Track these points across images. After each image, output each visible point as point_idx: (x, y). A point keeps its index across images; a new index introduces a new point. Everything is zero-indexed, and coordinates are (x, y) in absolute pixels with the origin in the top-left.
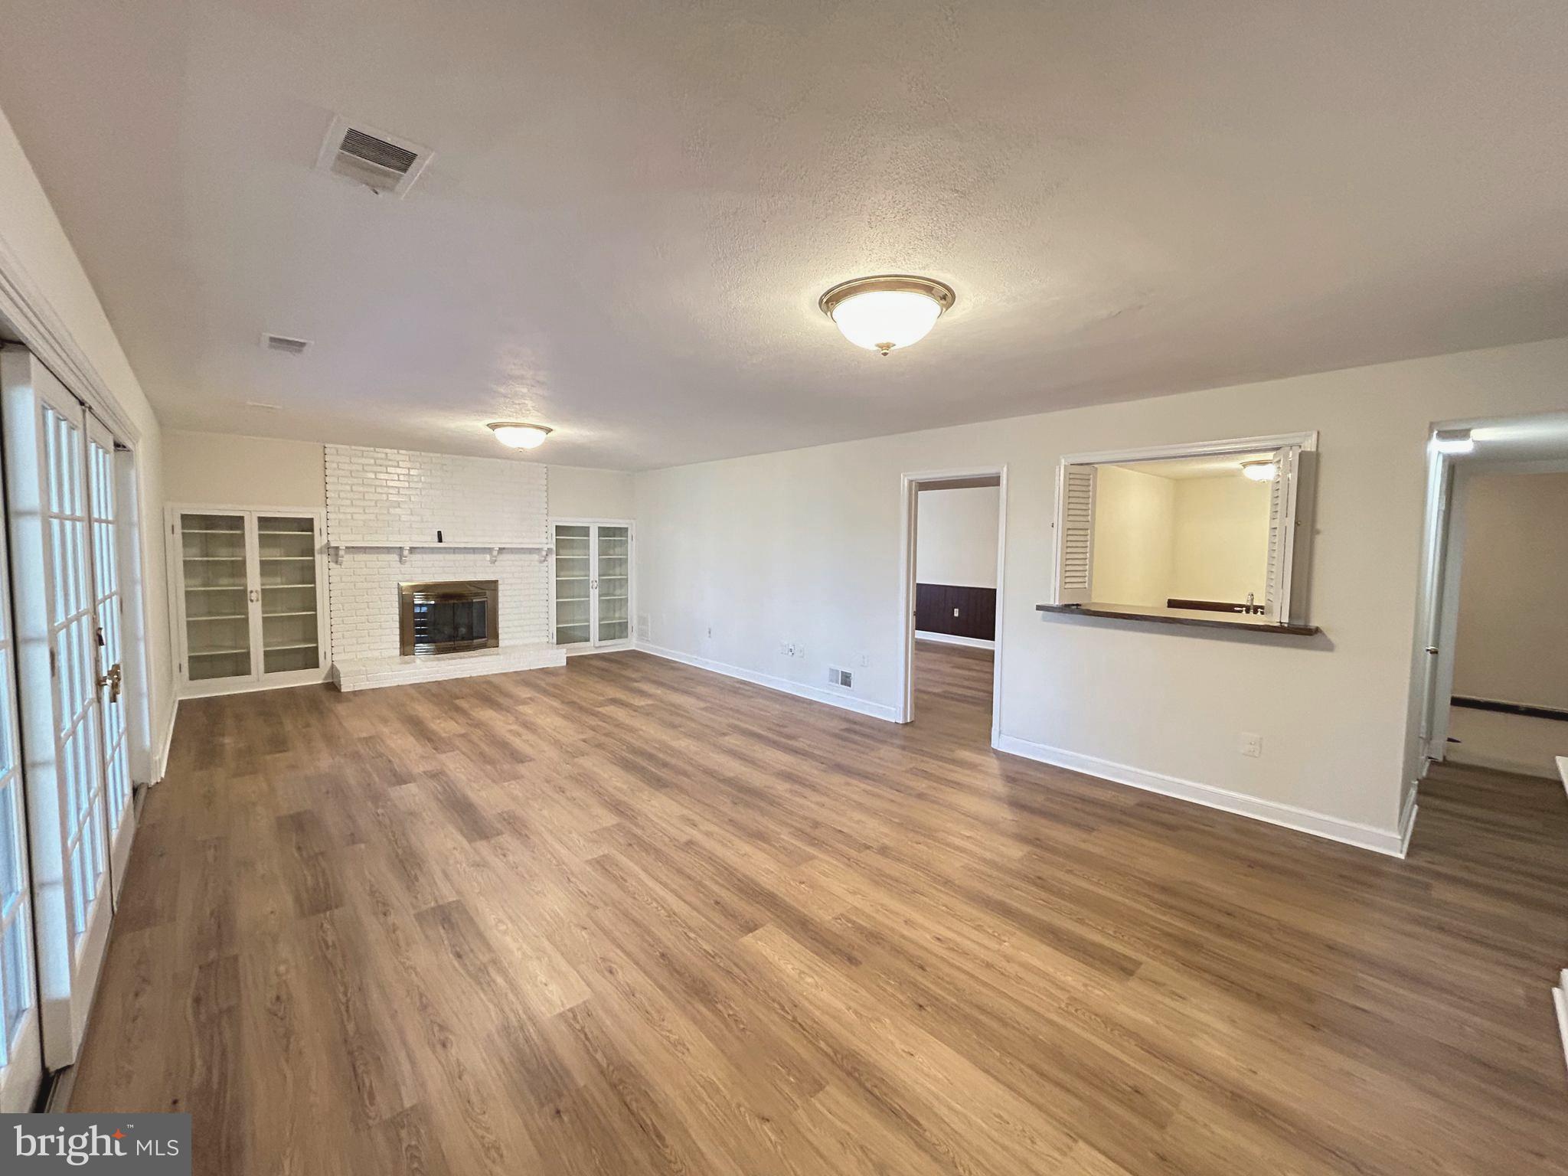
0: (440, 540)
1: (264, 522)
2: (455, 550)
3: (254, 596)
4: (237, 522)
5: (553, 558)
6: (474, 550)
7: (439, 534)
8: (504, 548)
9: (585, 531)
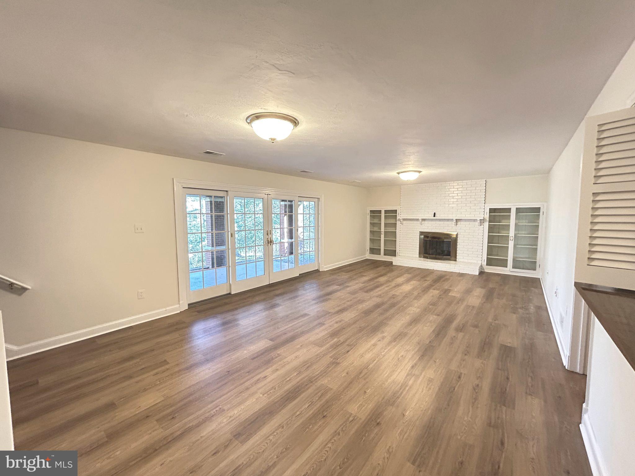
0: (434, 216)
1: (386, 212)
2: (440, 220)
3: (382, 233)
4: (380, 212)
5: (486, 225)
6: (448, 220)
7: (435, 214)
8: (461, 219)
9: (509, 210)
